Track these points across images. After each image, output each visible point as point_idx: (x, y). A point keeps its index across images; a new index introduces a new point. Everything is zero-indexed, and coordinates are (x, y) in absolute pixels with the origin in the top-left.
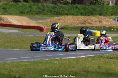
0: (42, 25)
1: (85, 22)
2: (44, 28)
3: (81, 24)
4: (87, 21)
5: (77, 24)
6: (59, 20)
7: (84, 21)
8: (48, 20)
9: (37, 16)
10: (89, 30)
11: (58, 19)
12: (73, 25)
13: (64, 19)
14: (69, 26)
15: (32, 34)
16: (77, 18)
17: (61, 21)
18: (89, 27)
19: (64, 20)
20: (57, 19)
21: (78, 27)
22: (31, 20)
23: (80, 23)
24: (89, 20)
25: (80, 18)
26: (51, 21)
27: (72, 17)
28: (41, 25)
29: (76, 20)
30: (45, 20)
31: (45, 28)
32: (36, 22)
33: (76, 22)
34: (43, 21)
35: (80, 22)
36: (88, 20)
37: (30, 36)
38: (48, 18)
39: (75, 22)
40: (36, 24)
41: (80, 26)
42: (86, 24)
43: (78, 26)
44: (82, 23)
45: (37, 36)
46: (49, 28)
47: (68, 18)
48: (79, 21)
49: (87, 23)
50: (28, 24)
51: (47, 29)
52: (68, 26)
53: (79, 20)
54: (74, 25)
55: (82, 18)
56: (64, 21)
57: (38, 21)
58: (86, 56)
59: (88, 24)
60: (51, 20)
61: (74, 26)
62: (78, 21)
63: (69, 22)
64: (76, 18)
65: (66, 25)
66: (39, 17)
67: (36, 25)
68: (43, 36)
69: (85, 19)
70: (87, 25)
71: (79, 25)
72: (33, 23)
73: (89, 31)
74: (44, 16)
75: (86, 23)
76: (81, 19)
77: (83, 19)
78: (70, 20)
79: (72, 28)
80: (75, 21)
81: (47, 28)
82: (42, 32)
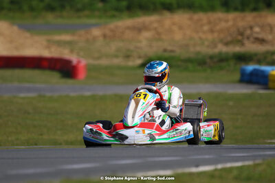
0: (72, 51)
1: (240, 38)
2: (79, 62)
3: (227, 44)
4: (248, 32)
5: (208, 46)
6: (139, 29)
7: (238, 30)
8: (96, 32)
9: (50, 17)
10: (257, 67)
11: (133, 28)
12: (192, 49)
13: (155, 25)
14: (179, 52)
15: (29, 90)
16: (209, 23)
17: (147, 34)
18: (256, 55)
19: (155, 29)
20: (128, 28)
21: (211, 57)
22: (28, 35)
23: (221, 41)
24: (257, 29)
25: (220, 20)
26: (105, 36)
27: (191, 19)
28: (66, 54)
29: (206, 28)
30: (82, 32)
31: (84, 62)
32: (49, 41)
33: (203, 36)
34: (75, 38)
35: (222, 36)
36: (251, 28)
37: (22, 95)
38: (96, 25)
39: (200, 38)
40: (48, 47)
41: (220, 53)
42: (243, 44)
43: (211, 51)
44: (229, 39)
45: (48, 94)
46: (96, 62)
47: (174, 24)
48: (216, 35)
49: (248, 38)
50: (17, 48)
51: (90, 68)
52: (172, 54)
53: (218, 28)
54: (198, 49)
55: (227, 21)
56: (159, 34)
57: (57, 38)
58: (220, 166)
59: (253, 43)
60: (107, 32)
61: (198, 53)
62: (212, 31)
63: (178, 36)
64: (205, 21)
65: (165, 50)
66: (60, 21)
67: (46, 54)
68: (72, 94)
69: (241, 24)
70: (250, 47)
71: (215, 46)
72: (33, 47)
73: (255, 70)
74: (79, 17)
75: (246, 42)
76: (223, 25)
77: (230, 23)
78: (181, 28)
79: (189, 60)
80: (201, 35)
81: (91, 62)
82: (70, 82)
